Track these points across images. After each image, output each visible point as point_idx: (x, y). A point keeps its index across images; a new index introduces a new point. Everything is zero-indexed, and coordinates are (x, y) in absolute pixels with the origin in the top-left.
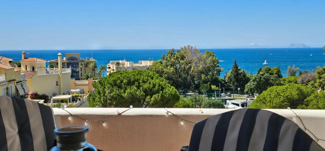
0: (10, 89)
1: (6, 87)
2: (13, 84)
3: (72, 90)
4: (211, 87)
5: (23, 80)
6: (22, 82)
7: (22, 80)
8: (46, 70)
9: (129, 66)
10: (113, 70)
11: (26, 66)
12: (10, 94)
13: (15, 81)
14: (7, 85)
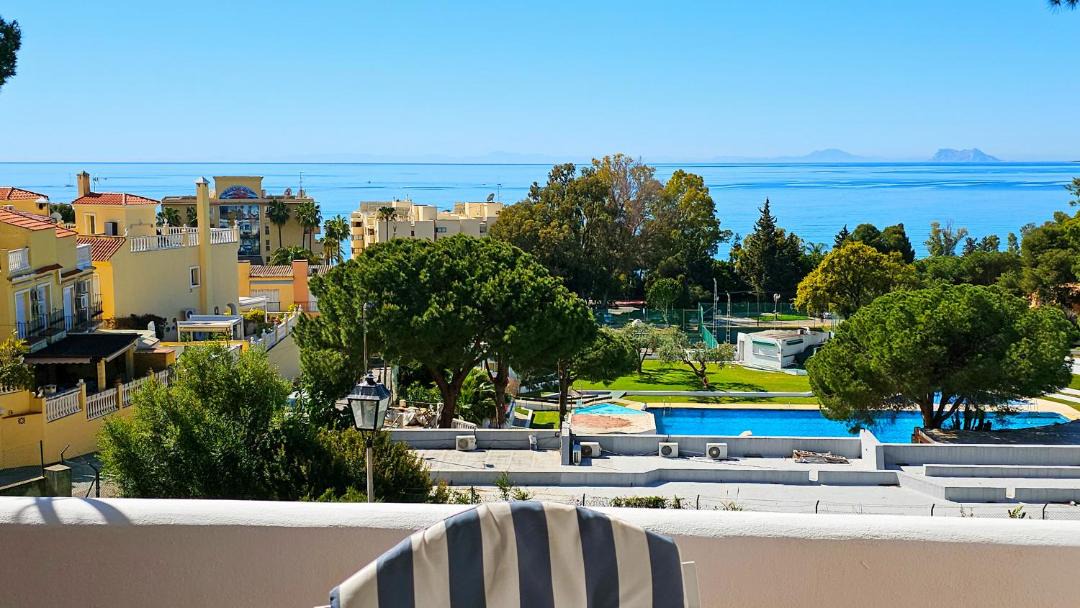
0: (44, 296)
1: (29, 290)
2: (53, 279)
3: (243, 300)
4: (686, 289)
5: (85, 268)
6: (81, 274)
7: (80, 266)
8: (159, 233)
9: (421, 220)
10: (372, 232)
11: (92, 218)
12: (45, 310)
13: (60, 270)
14: (33, 284)
